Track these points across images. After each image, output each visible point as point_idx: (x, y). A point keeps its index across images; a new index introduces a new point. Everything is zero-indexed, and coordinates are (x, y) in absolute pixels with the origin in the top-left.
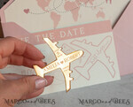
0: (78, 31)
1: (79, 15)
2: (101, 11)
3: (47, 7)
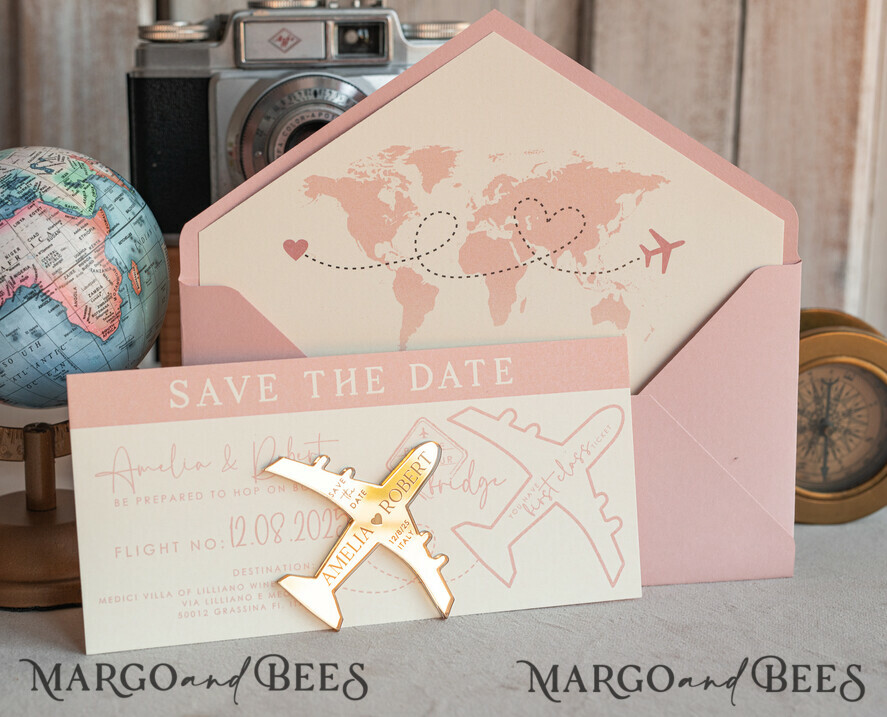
1: (519, 301)
2: (616, 299)
3: (387, 243)
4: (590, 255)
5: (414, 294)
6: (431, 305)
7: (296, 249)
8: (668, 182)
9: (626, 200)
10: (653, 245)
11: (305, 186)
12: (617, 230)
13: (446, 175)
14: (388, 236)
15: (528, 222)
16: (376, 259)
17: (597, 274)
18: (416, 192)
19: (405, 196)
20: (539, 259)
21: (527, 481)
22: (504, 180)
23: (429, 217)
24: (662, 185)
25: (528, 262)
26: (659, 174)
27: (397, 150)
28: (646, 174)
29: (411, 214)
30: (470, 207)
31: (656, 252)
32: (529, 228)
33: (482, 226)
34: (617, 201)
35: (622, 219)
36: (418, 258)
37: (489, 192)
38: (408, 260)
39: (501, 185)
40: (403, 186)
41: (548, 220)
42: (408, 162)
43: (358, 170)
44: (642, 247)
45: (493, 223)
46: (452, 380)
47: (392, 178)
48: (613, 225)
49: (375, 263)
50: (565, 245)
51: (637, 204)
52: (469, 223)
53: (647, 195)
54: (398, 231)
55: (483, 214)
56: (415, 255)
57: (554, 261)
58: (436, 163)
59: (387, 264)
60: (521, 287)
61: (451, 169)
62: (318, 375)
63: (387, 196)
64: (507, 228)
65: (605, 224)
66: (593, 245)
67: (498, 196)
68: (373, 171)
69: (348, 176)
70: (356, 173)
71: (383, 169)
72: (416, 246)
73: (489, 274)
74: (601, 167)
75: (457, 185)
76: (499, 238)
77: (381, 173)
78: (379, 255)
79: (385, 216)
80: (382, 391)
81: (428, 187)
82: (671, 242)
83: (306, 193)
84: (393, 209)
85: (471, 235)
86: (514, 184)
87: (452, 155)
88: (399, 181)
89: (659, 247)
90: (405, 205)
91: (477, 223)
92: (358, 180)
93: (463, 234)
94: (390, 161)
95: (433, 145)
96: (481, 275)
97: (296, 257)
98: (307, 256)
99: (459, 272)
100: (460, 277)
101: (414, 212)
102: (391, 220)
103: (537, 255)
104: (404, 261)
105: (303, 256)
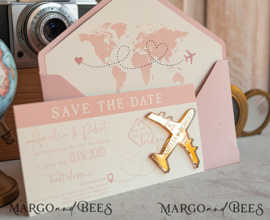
0: (154, 99)
1: (151, 76)
2: (180, 74)
3: (108, 57)
4: (170, 59)
5: (119, 75)
6: (125, 79)
7: (79, 60)
8: (189, 34)
9: (178, 40)
10: (187, 55)
11: (79, 38)
12: (177, 50)
13: (124, 33)
14: (108, 55)
15: (151, 48)
16: (106, 63)
17: (173, 65)
18: (115, 39)
19: (112, 41)
20: (156, 61)
22: (142, 34)
23: (120, 48)
24: (187, 35)
25: (152, 62)
26: (186, 31)
27: (108, 24)
28: (183, 32)
29: (115, 47)
30: (133, 44)
31: (188, 57)
32: (151, 51)
33: (137, 50)
34: (176, 41)
35: (178, 47)
36: (119, 62)
37: (138, 38)
38: (116, 63)
39: (141, 36)
40: (111, 37)
41: (157, 48)
42: (112, 28)
43: (96, 31)
44: (184, 56)
45: (140, 49)
46: (144, 102)
47: (107, 34)
48: (175, 48)
49: (105, 65)
50: (162, 56)
51: (181, 41)
52: (133, 49)
53: (184, 38)
54: (111, 53)
55: (137, 46)
56: (118, 61)
57: (160, 62)
58: (120, 29)
59: (109, 65)
60: (152, 71)
61: (125, 31)
63: (106, 41)
64: (145, 51)
65: (173, 48)
66: (171, 56)
67: (141, 40)
68: (101, 32)
69: (93, 34)
70: (95, 33)
71: (104, 31)
72: (118, 58)
73: (141, 67)
74: (170, 29)
75: (128, 36)
76: (143, 54)
77: (103, 32)
78: (106, 62)
79: (107, 48)
80: (123, 107)
81: (119, 37)
82: (192, 53)
83: (80, 40)
84: (109, 45)
85: (134, 53)
86: (145, 36)
87: (125, 26)
88: (110, 36)
89: (189, 55)
90: (112, 44)
91: (135, 49)
92: (96, 35)
93: (132, 53)
94: (106, 28)
95: (119, 22)
96: (139, 67)
97: (79, 64)
98: (83, 63)
99: (132, 67)
100: (133, 69)
101: (116, 46)
102: (109, 49)
103: (155, 60)
104: (114, 63)
105: (82, 63)
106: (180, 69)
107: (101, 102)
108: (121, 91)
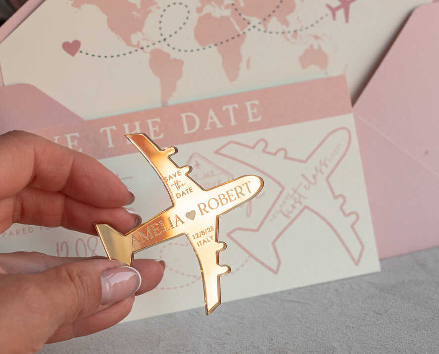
1: (245, 60)
2: (316, 47)
3: (139, 33)
4: (291, 18)
5: (166, 68)
6: (180, 75)
7: (72, 48)
10: (336, 4)
14: (139, 26)
15: (240, 1)
16: (132, 46)
17: (299, 32)
20: (254, 27)
21: (281, 192)
23: (167, 8)
25: (246, 30)
29: (153, 8)
31: (338, 8)
32: (242, 5)
33: (208, 9)
36: (165, 40)
38: (157, 43)
44: (327, 6)
45: (215, 5)
46: (214, 122)
49: (133, 49)
50: (271, 13)
52: (198, 8)
54: (145, 22)
56: (162, 39)
57: (265, 27)
59: (142, 48)
60: (245, 50)
62: (111, 130)
64: (227, 7)
66: (292, 10)
72: (161, 31)
73: (219, 44)
76: (222, 16)
78: (134, 42)
79: (134, 13)
83: (73, 5)
84: (139, 7)
85: (200, 17)
91: (203, 7)
93: (194, 17)
96: (213, 46)
97: (73, 54)
98: (81, 52)
99: (196, 45)
100: (198, 50)
101: (155, 7)
102: (139, 15)
103: (252, 24)
104: (154, 44)
105: (78, 53)
106: (317, 38)
107: (108, 129)
108: (171, 102)
